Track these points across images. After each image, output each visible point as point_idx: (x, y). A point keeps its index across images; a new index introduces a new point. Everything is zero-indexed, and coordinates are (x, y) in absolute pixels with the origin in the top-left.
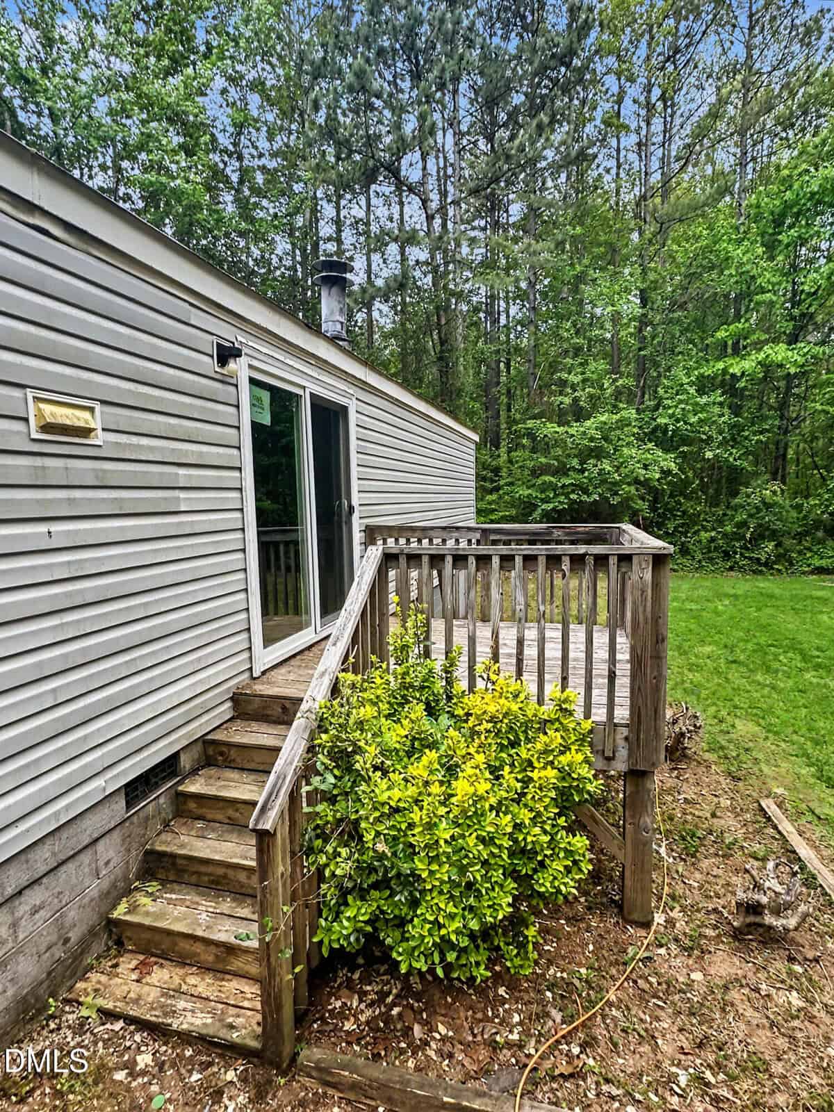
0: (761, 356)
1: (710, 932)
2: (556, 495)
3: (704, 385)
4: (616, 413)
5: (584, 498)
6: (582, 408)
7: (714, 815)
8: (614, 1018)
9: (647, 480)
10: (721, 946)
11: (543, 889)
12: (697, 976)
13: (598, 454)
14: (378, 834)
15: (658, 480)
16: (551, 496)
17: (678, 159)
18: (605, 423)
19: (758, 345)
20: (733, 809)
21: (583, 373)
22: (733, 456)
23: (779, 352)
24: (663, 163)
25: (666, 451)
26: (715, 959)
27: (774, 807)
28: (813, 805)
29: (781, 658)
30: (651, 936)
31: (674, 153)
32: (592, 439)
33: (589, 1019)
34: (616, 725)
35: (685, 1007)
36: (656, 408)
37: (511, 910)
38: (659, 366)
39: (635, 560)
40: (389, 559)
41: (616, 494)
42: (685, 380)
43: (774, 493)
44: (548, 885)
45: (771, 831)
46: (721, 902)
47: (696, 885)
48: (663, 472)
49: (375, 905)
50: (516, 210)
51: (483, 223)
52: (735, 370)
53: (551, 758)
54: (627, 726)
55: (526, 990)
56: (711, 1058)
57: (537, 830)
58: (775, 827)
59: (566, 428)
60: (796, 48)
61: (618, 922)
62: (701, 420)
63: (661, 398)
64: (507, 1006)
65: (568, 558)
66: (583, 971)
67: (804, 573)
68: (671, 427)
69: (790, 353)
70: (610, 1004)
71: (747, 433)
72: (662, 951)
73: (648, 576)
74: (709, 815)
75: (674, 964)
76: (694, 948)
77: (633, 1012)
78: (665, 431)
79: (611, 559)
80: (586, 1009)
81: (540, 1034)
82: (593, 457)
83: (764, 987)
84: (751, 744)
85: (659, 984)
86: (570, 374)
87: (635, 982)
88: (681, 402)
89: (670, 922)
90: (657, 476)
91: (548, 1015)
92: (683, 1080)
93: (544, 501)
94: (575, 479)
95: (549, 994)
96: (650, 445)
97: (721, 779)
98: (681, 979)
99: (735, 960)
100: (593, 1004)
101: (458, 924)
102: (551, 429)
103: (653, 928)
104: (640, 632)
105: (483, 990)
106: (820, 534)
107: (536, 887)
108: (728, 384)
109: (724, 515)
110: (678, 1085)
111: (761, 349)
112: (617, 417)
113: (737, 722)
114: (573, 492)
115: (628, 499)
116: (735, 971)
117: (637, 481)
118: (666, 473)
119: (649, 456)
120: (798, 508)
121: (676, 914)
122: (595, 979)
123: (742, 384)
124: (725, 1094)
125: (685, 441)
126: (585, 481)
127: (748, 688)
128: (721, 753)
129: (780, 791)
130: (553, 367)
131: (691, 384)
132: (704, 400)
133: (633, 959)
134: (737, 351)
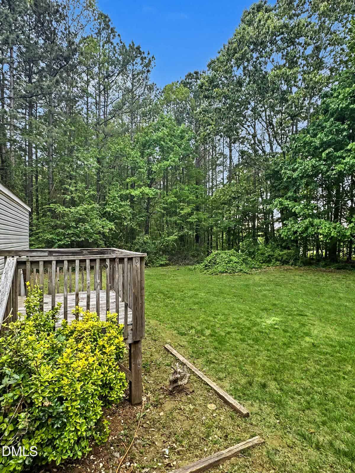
0: (141, 190)
1: (162, 396)
2: (65, 238)
3: (123, 198)
4: (91, 205)
5: (78, 239)
6: (75, 201)
7: (151, 355)
8: (139, 444)
9: (103, 233)
10: (167, 399)
11: (113, 399)
12: (162, 414)
13: (83, 221)
14: (44, 398)
15: (108, 233)
16: (63, 238)
17: (110, 114)
18: (86, 208)
19: (140, 186)
20: (156, 351)
21: (76, 187)
22: (134, 225)
23: (147, 190)
24: (105, 113)
25: (110, 221)
26: (165, 405)
27: (169, 346)
28: (179, 342)
29: (158, 296)
30: (143, 407)
31: (108, 111)
32: (81, 215)
33: (130, 449)
34: (128, 325)
35: (161, 426)
36: (105, 205)
37: (103, 412)
38: (106, 188)
39: (134, 259)
40: (20, 264)
41: (91, 237)
42: (117, 195)
43: (147, 238)
44: (115, 396)
45: (170, 355)
46: (162, 384)
47: (152, 382)
48: (109, 229)
49: (39, 437)
50: (41, 111)
51: (24, 111)
52: (133, 194)
53: (112, 341)
54: (132, 324)
55: (102, 451)
56: (173, 439)
57: (110, 373)
58: (171, 353)
59: (69, 209)
60: (146, 91)
61: (130, 407)
62: (122, 211)
63: (107, 201)
64: (96, 463)
65: (109, 260)
66: (122, 432)
67: (157, 266)
68: (112, 212)
69: (150, 191)
70: (136, 439)
71: (137, 217)
72: (148, 410)
73: (138, 265)
74: (149, 356)
75: (153, 413)
76: (157, 405)
77: (145, 437)
78: (109, 214)
79: (125, 259)
80: (128, 446)
81: (113, 466)
82: (81, 222)
83: (182, 407)
84: (156, 327)
85: (151, 423)
86: (70, 186)
87: (142, 426)
88: (115, 203)
89: (148, 399)
90: (108, 231)
91: (114, 456)
92: (167, 452)
93: (59, 240)
94: (73, 231)
95: (112, 448)
96: (104, 219)
97: (150, 342)
98: (157, 417)
99: (172, 402)
100: (129, 442)
101: (84, 428)
102: (61, 209)
103: (143, 404)
104: (136, 287)
105: (83, 461)
106: (161, 253)
107: (110, 399)
108: (131, 198)
109: (131, 246)
110: (166, 455)
111: (141, 188)
112: (90, 207)
113: (150, 321)
114: (72, 236)
115: (96, 240)
116: (173, 406)
117: (99, 233)
118: (111, 230)
119: (104, 223)
120: (154, 243)
121: (149, 395)
122: (128, 432)
123: (135, 199)
124: (180, 449)
125: (116, 218)
126: (78, 232)
127: (151, 308)
128: (148, 333)
129: (169, 341)
130: (62, 182)
131: (118, 196)
132: (123, 203)
133: (139, 418)
134: (133, 187)
